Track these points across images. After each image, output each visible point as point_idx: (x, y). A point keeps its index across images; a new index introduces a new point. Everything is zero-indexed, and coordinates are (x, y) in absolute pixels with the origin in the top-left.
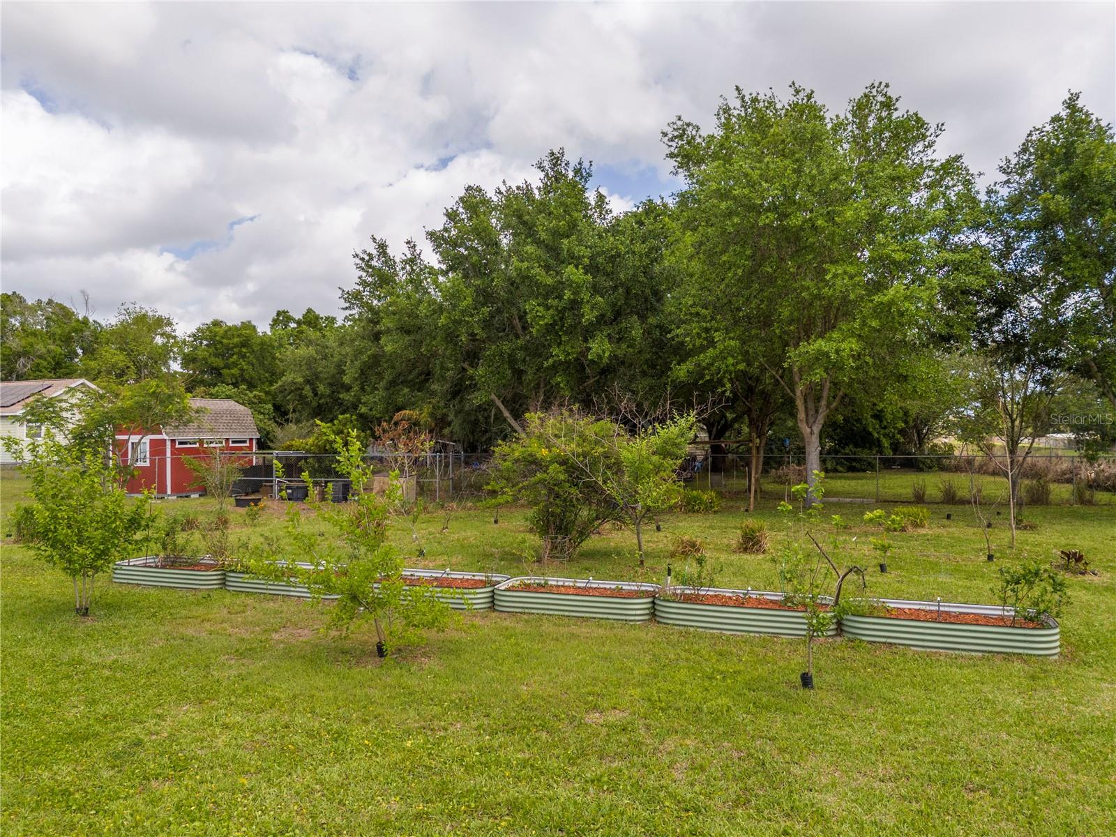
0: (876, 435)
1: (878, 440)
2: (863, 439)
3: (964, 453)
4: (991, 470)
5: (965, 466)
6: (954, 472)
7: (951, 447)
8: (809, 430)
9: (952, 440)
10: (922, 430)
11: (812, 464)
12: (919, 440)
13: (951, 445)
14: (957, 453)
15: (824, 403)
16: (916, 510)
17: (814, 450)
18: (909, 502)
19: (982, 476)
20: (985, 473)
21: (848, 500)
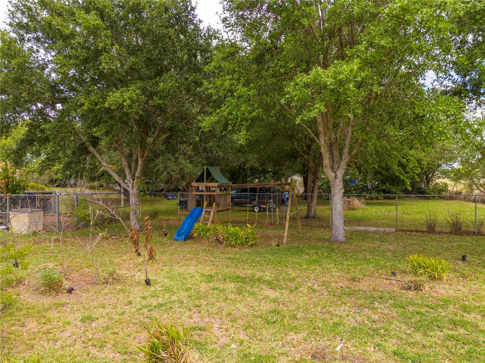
0: (402, 177)
1: (403, 181)
2: (395, 181)
3: (455, 189)
4: (472, 198)
5: (456, 196)
6: (449, 200)
7: (446, 185)
8: (333, 175)
9: (447, 181)
10: (429, 175)
11: (336, 204)
12: (427, 182)
13: (446, 184)
14: (450, 188)
15: (346, 150)
16: (433, 261)
17: (337, 191)
18: (423, 232)
19: (467, 203)
20: (469, 200)
21: (373, 229)
